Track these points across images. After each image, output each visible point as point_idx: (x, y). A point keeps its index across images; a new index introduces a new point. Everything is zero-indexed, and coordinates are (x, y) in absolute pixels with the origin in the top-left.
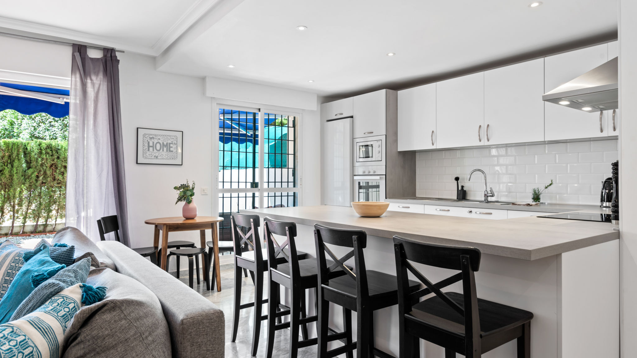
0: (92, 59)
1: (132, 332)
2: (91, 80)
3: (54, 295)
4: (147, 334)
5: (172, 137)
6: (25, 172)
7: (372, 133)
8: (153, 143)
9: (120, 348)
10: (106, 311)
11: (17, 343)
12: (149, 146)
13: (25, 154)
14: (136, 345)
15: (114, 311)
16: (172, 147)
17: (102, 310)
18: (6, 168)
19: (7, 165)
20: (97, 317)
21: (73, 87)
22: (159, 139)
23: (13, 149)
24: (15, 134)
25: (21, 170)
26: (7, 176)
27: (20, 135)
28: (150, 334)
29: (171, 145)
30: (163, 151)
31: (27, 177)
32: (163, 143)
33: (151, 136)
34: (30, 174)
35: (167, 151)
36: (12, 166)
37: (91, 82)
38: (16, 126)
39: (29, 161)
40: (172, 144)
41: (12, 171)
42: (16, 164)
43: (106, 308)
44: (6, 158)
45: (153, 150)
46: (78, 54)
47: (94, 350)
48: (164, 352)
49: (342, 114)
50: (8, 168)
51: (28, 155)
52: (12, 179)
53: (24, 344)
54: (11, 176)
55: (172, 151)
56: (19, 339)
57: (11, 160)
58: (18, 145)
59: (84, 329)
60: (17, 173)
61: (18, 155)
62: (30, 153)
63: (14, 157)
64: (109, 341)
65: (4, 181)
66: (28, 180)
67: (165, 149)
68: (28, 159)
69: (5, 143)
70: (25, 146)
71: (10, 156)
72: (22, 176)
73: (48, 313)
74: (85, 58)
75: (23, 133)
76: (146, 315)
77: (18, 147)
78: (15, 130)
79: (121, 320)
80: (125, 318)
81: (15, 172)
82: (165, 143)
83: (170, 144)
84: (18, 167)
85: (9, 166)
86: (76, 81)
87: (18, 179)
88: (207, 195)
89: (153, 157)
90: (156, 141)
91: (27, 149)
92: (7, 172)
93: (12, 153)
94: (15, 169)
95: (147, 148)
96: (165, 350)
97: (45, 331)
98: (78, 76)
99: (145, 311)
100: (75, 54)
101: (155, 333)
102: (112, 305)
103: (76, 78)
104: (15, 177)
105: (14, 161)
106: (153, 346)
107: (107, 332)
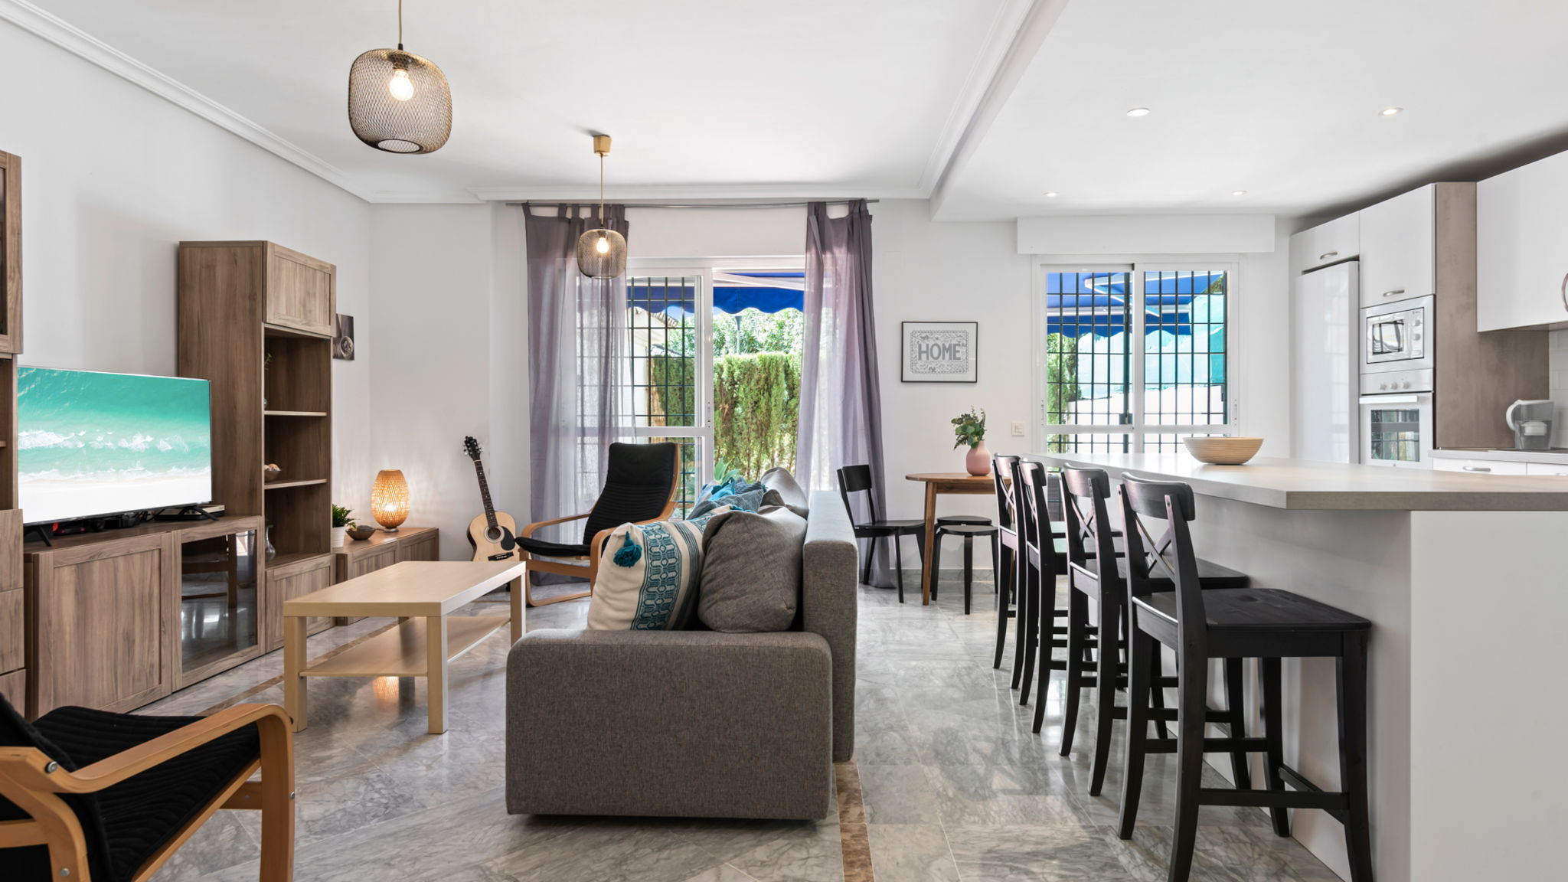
0: (833, 221)
1: (753, 546)
2: (833, 253)
3: (705, 512)
4: (768, 552)
5: (959, 334)
6: (787, 403)
7: (1402, 292)
8: (927, 345)
9: (741, 559)
10: (732, 521)
11: (661, 538)
12: (921, 352)
13: (787, 374)
14: (757, 560)
15: (739, 523)
16: (958, 351)
17: (729, 520)
18: (762, 397)
19: (764, 393)
20: (724, 526)
21: (808, 267)
22: (937, 339)
23: (771, 367)
24: (785, 344)
25: (781, 401)
26: (764, 411)
27: (792, 344)
28: (771, 553)
29: (958, 348)
30: (944, 358)
31: (789, 411)
32: (943, 345)
33: (924, 335)
34: (792, 407)
35: (950, 358)
36: (770, 395)
37: (833, 257)
38: (786, 329)
39: (791, 386)
40: (959, 345)
41: (770, 403)
42: (774, 391)
43: (731, 518)
44: (762, 383)
45: (928, 358)
46: (815, 217)
47: (720, 557)
48: (784, 575)
49: (1335, 254)
50: (764, 397)
51: (790, 376)
52: (769, 415)
53: (667, 541)
54: (769, 410)
55: (959, 359)
56: (664, 535)
57: (768, 385)
58: (777, 361)
59: (714, 537)
60: (775, 406)
61: (777, 375)
62: (792, 373)
63: (772, 380)
64: (733, 551)
65: (759, 418)
66: (790, 417)
67: (947, 355)
68: (790, 382)
69: (763, 360)
70: (787, 361)
71: (767, 379)
72: (783, 410)
73: (694, 523)
74: (823, 222)
75: (796, 341)
76: (771, 534)
77: (776, 364)
78: (786, 337)
79: (744, 532)
80: (748, 531)
81: (773, 404)
82: (947, 345)
83: (955, 345)
84: (777, 396)
85: (766, 394)
86: (811, 257)
87: (777, 415)
88: (1023, 436)
89: (927, 370)
90: (931, 343)
91: (789, 366)
92: (763, 404)
93: (769, 374)
94: (773, 399)
95: (918, 354)
96: (786, 573)
97: (688, 537)
98: (813, 251)
99: (770, 530)
100: (810, 218)
101: (778, 554)
102: (737, 516)
103: (811, 254)
104: (774, 412)
105: (772, 386)
106: (773, 565)
107: (730, 542)
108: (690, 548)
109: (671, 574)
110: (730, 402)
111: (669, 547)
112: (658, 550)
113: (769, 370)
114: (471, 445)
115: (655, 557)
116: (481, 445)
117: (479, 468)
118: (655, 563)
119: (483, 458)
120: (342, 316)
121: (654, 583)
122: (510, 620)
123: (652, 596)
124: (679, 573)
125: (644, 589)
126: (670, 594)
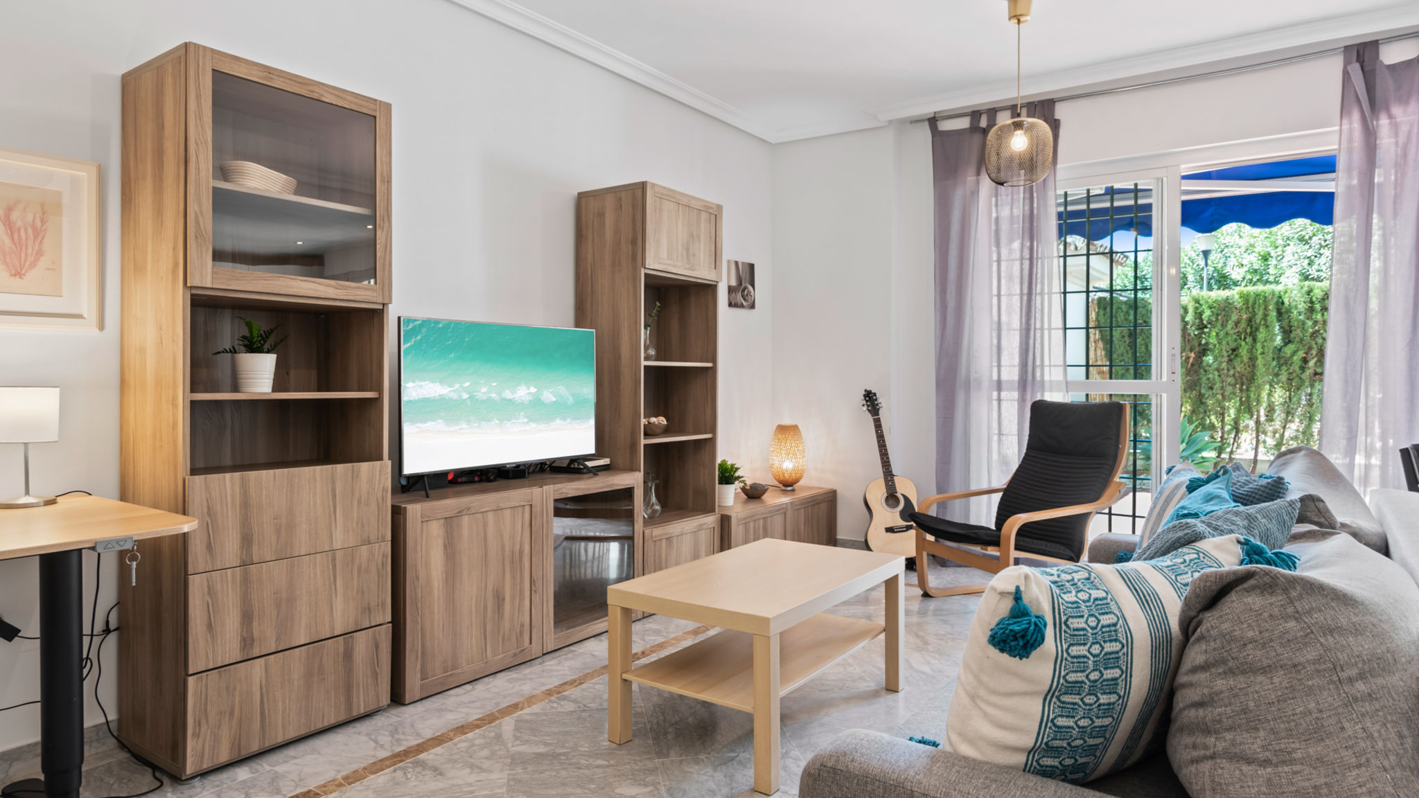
0: (1393, 68)
1: (1311, 654)
2: (1390, 116)
3: (1183, 545)
4: (1353, 672)
6: (1280, 350)
9: (1279, 678)
10: (1254, 588)
11: (1090, 598)
13: (1280, 313)
14: (1321, 688)
15: (1271, 594)
17: (1245, 585)
18: (1243, 343)
19: (1245, 338)
20: (1233, 596)
21: (1344, 145)
23: (1256, 306)
24: (1271, 279)
25: (1272, 348)
26: (1246, 360)
27: (1282, 279)
28: (1362, 676)
31: (1282, 361)
34: (1288, 355)
36: (1255, 340)
37: (1391, 123)
38: (1273, 262)
39: (1287, 328)
41: (1254, 350)
42: (1261, 335)
43: (1252, 582)
44: (1243, 325)
46: (1357, 66)
47: (1224, 662)
48: (1401, 737)
50: (1246, 343)
51: (1285, 316)
52: (1254, 366)
53: (1102, 606)
54: (1253, 359)
56: (1096, 594)
57: (1251, 327)
58: (1265, 297)
59: (1207, 614)
60: (1263, 353)
61: (1265, 316)
62: (1289, 311)
63: (1258, 321)
64: (1254, 654)
65: (1238, 369)
66: (1284, 368)
68: (1285, 323)
69: (1242, 295)
70: (1280, 297)
71: (1250, 320)
72: (1274, 359)
73: (1160, 570)
74: (1374, 71)
75: (1286, 275)
76: (1357, 631)
77: (1265, 301)
78: (1272, 271)
79: (1286, 618)
80: (1297, 617)
81: (1259, 352)
84: (1265, 341)
85: (1249, 340)
86: (1351, 131)
87: (1264, 365)
91: (1283, 303)
92: (1245, 352)
93: (1254, 314)
94: (1259, 345)
96: (1406, 732)
97: (1146, 599)
98: (1356, 116)
99: (1354, 619)
100: (1349, 68)
101: (1380, 681)
102: (1267, 579)
103: (1351, 123)
104: (1260, 361)
105: (1257, 329)
106: (1367, 707)
107: (1250, 634)
108: (1151, 622)
109: (1110, 674)
110: (1197, 349)
111: (1106, 620)
112: (1084, 625)
113: (1253, 309)
114: (870, 399)
115: (1077, 637)
116: (881, 400)
117: (878, 425)
118: (1075, 651)
119: (883, 415)
120: (743, 263)
121: (1075, 688)
122: (884, 630)
123: (1069, 710)
124: (1128, 673)
125: (1049, 696)
126: (1108, 709)
